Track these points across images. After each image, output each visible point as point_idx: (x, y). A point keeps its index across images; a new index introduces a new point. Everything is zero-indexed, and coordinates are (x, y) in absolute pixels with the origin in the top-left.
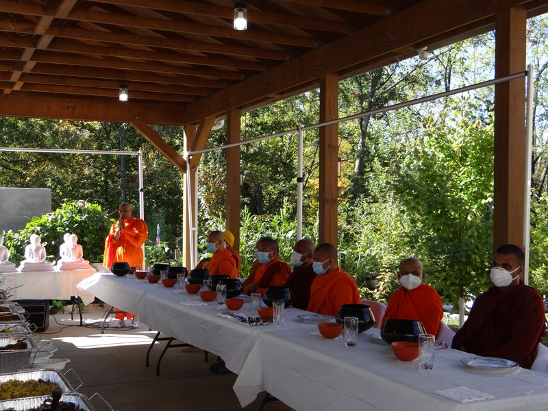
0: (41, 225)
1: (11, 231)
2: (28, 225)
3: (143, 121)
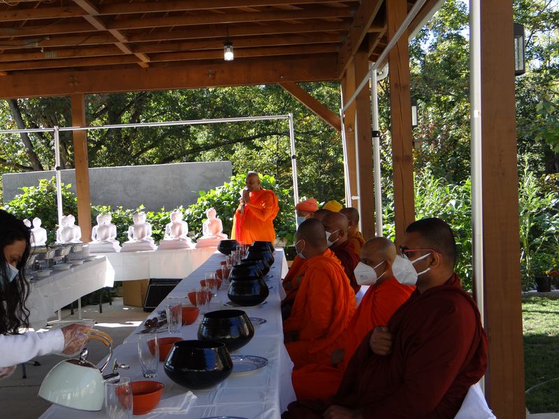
0: (208, 200)
1: (182, 206)
2: (199, 200)
3: (290, 80)
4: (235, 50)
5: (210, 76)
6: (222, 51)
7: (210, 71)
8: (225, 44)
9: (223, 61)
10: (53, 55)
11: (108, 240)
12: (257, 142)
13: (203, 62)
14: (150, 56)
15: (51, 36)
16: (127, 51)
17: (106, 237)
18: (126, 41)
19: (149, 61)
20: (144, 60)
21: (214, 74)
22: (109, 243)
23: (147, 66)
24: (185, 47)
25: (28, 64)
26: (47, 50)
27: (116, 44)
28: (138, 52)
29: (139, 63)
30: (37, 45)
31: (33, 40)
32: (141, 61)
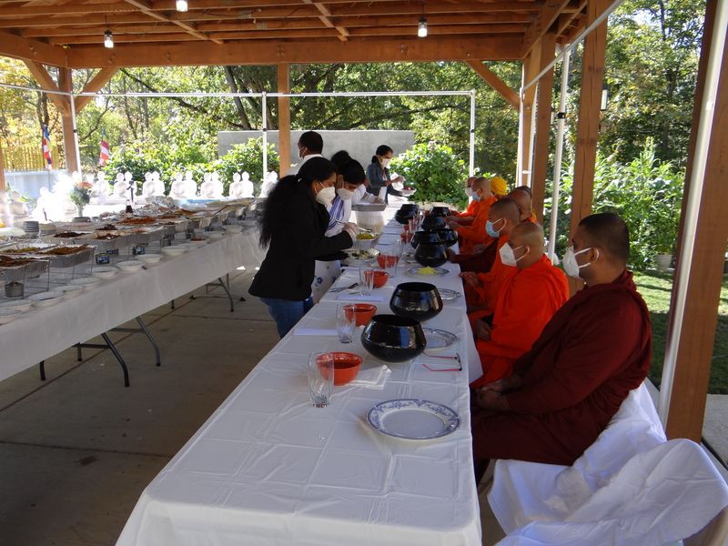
3: (476, 58)
4: (429, 27)
5: (402, 51)
6: (417, 27)
7: (402, 46)
8: (421, 21)
9: (416, 37)
10: (263, 27)
12: (432, 113)
13: (396, 38)
14: (349, 30)
15: (262, 8)
16: (329, 25)
18: (329, 15)
19: (348, 35)
20: (343, 34)
21: (405, 50)
23: (346, 39)
24: (382, 22)
25: (241, 34)
26: (258, 21)
27: (320, 17)
28: (340, 25)
29: (339, 37)
30: (250, 17)
31: (248, 11)
32: (341, 34)
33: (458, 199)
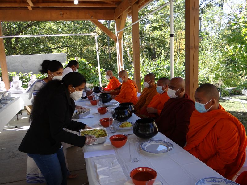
3: (95, 19)
5: (61, 15)
7: (61, 13)
11: (19, 88)
12: (60, 49)
14: (33, 3)
17: (18, 87)
19: (33, 6)
20: (31, 5)
21: (63, 15)
22: (19, 89)
23: (32, 9)
29: (28, 7)
32: (29, 5)
33: (92, 81)
